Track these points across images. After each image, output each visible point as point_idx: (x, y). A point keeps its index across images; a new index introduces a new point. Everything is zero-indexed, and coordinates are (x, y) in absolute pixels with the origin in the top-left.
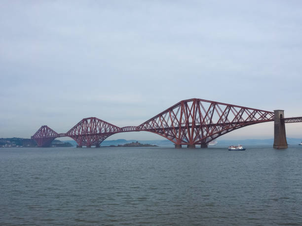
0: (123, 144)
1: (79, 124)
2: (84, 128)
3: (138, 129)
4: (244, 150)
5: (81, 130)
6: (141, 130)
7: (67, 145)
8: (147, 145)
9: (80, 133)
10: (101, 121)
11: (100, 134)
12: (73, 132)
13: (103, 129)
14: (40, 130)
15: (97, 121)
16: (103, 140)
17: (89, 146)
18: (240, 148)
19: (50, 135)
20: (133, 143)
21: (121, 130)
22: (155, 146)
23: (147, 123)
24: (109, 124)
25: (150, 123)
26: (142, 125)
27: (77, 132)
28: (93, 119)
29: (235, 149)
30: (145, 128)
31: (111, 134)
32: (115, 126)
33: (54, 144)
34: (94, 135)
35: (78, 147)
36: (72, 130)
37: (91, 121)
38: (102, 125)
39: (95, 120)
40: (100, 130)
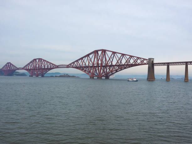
0: (58, 75)
1: (31, 62)
2: (34, 65)
3: (68, 66)
4: (137, 81)
5: (32, 66)
6: (70, 67)
7: (23, 75)
8: (73, 77)
9: (32, 68)
10: (45, 61)
11: (44, 69)
12: (27, 67)
13: (46, 66)
14: (6, 65)
15: (43, 61)
16: (46, 72)
17: (37, 76)
18: (135, 80)
19: (13, 68)
20: (65, 75)
21: (58, 67)
22: (78, 77)
23: (73, 63)
24: (50, 63)
25: (76, 63)
26: (71, 64)
27: (30, 67)
28: (40, 60)
29: (131, 80)
30: (72, 66)
31: (51, 69)
32: (54, 64)
33: (15, 74)
34: (40, 69)
35: (30, 76)
36: (27, 65)
37: (39, 61)
38: (45, 63)
39: (41, 60)
40: (44, 66)
